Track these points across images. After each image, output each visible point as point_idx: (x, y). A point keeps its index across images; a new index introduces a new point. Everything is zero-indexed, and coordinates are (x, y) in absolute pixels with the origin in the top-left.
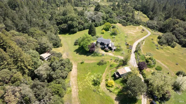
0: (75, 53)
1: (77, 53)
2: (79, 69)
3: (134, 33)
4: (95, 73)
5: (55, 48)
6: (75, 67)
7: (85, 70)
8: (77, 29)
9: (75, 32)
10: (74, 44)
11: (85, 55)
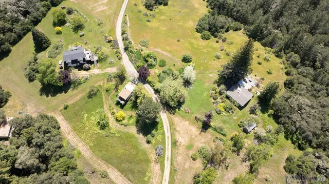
2: (68, 119)
5: (4, 105)
6: (61, 118)
7: (77, 115)
9: (9, 51)
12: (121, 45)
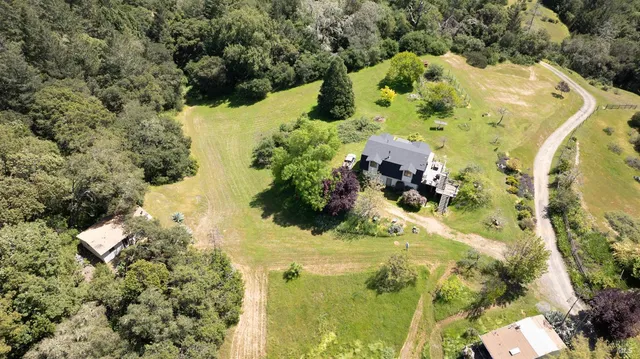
0: (258, 211)
1: (264, 216)
2: (274, 313)
3: (524, 104)
4: (358, 343)
5: (162, 184)
6: (257, 298)
7: (305, 317)
8: (266, 82)
9: (260, 97)
10: (250, 160)
11: (308, 228)
12: (541, 197)
